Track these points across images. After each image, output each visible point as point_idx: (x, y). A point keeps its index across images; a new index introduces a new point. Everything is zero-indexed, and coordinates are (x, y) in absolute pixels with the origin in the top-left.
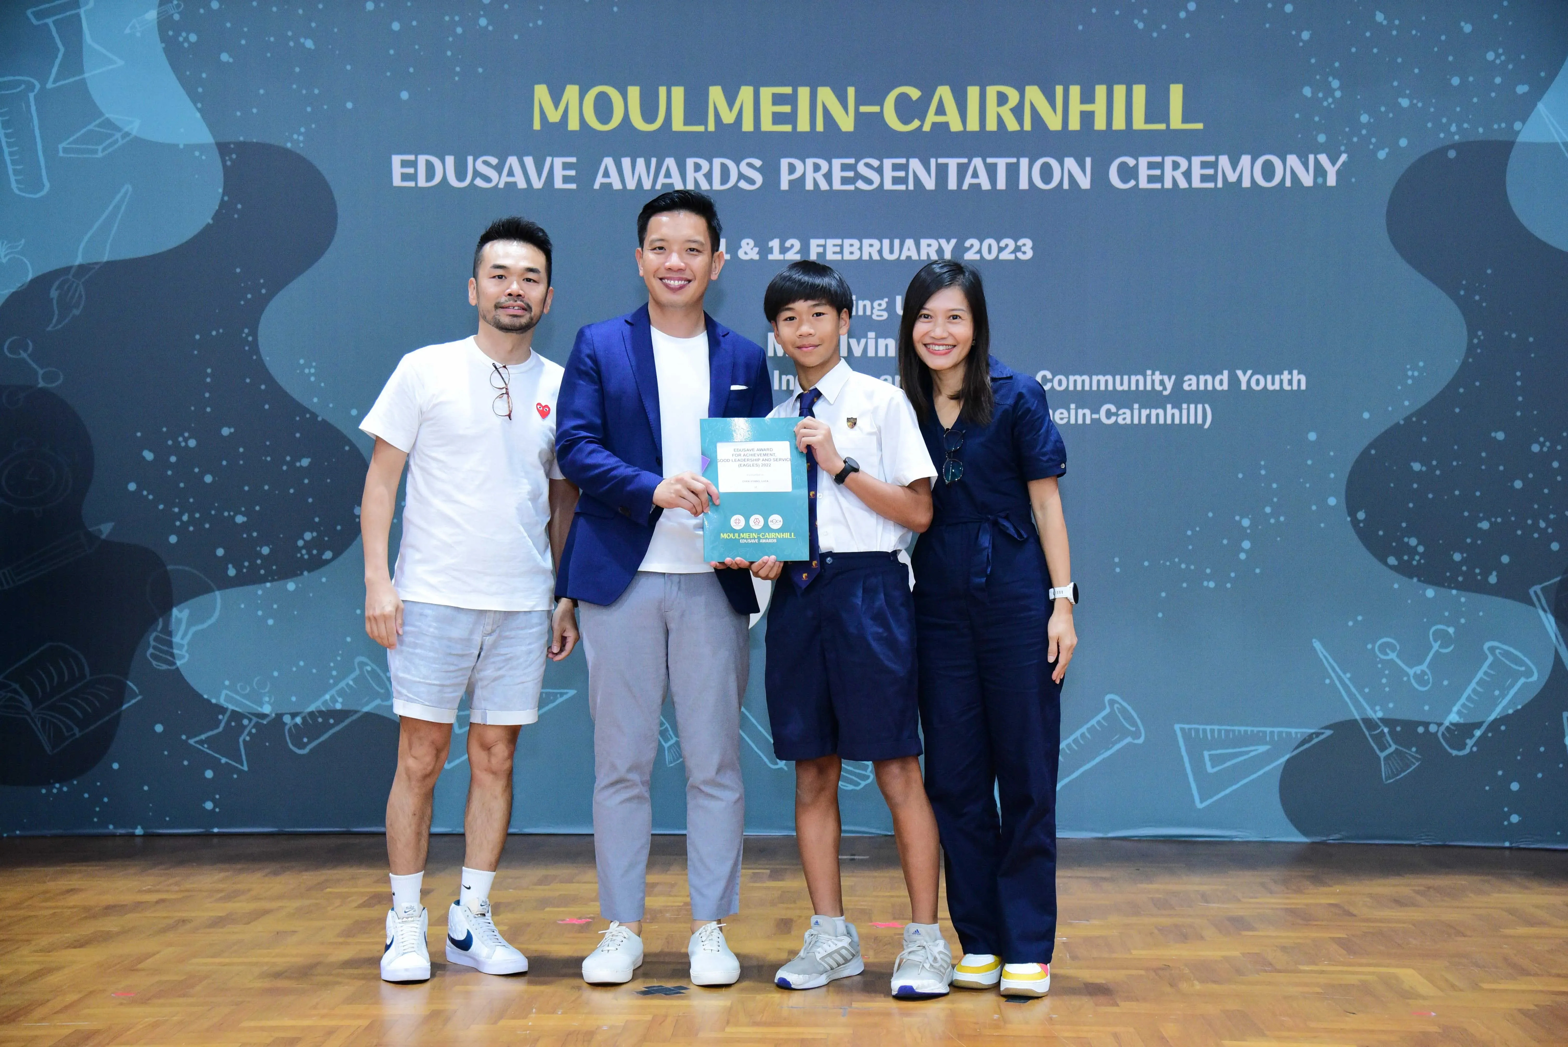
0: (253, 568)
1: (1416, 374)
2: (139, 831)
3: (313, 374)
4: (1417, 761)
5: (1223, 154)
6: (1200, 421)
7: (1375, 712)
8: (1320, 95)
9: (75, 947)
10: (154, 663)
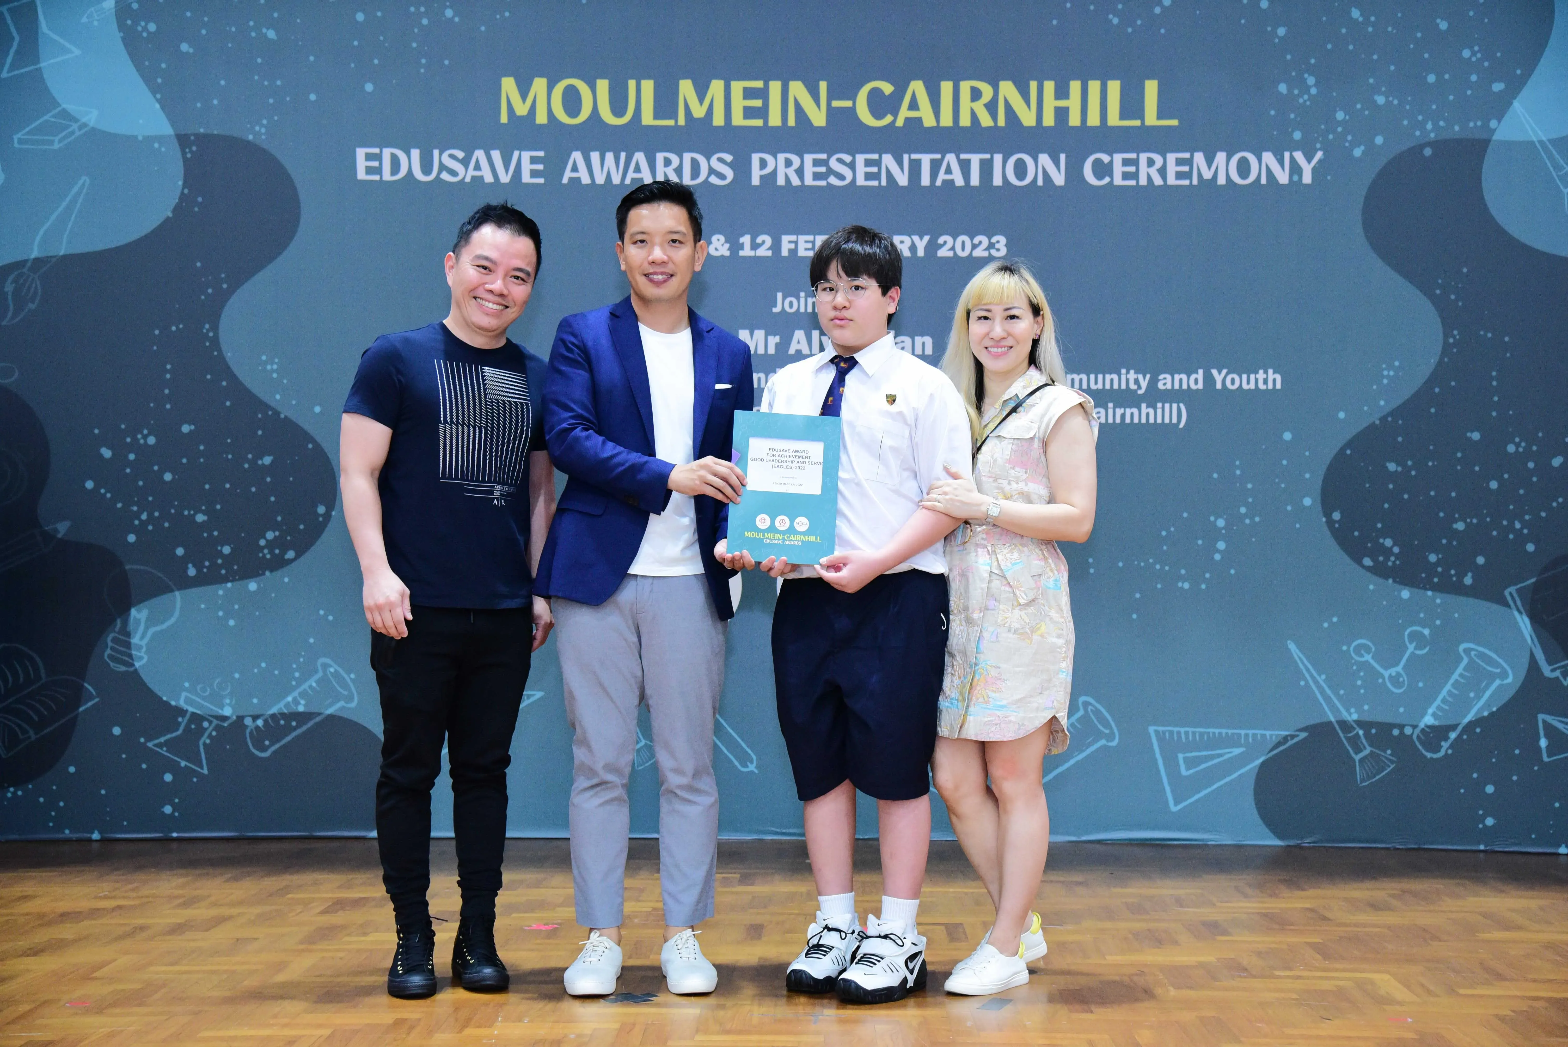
0: (214, 566)
1: (1392, 373)
2: (96, 836)
3: (276, 371)
4: (1392, 764)
5: (1198, 151)
6: (1175, 421)
7: (1350, 714)
8: (1296, 92)
9: (29, 955)
10: (112, 664)
